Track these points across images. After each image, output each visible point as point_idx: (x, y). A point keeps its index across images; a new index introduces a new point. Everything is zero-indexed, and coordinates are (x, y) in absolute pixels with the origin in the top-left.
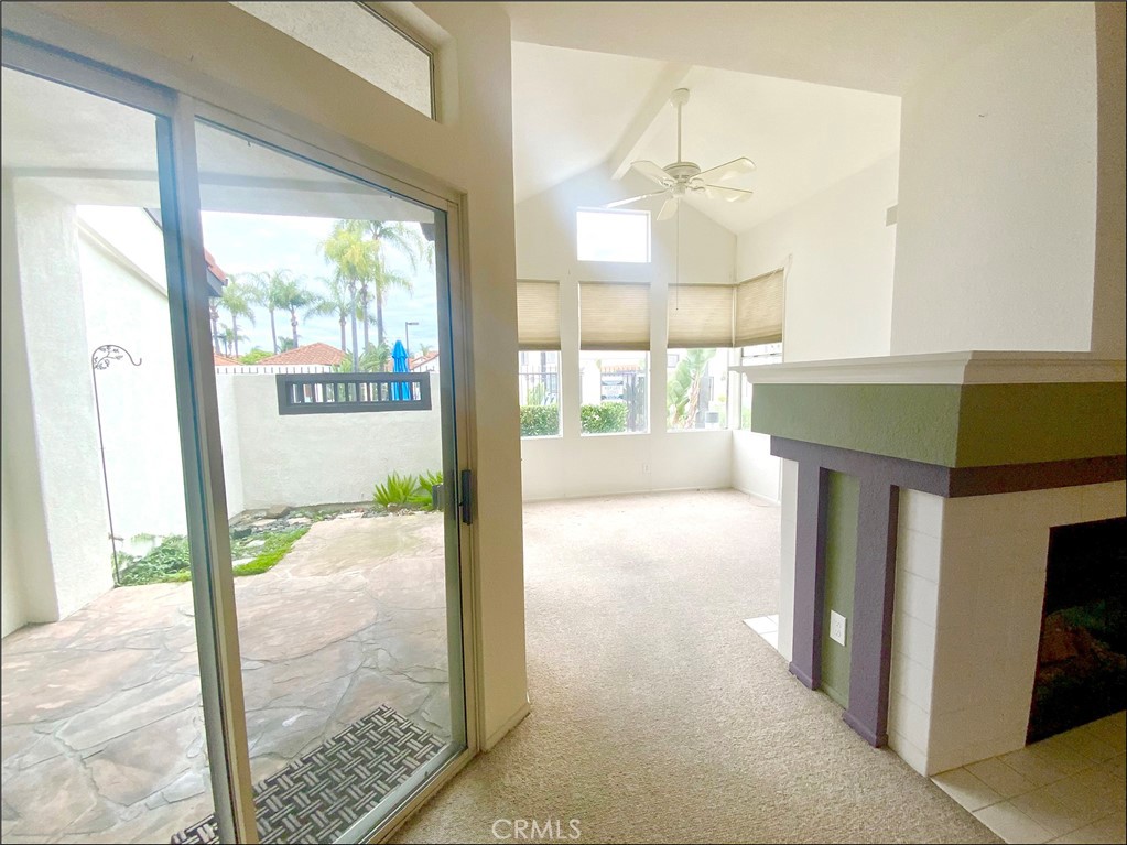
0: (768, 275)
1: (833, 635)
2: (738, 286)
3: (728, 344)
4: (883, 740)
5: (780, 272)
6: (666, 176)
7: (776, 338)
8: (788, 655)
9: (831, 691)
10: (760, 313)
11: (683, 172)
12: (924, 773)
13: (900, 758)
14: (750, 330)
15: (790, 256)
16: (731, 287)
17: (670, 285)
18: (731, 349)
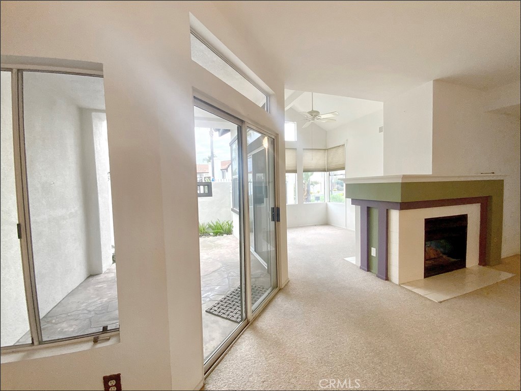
0: (339, 146)
1: (372, 255)
2: (327, 149)
3: (324, 170)
4: (387, 278)
5: (344, 145)
6: (309, 115)
7: (343, 168)
8: (359, 265)
9: (372, 271)
10: (336, 159)
11: (314, 114)
12: (397, 283)
13: (392, 282)
14: (333, 165)
15: (347, 140)
16: (325, 150)
17: (304, 149)
18: (325, 173)
